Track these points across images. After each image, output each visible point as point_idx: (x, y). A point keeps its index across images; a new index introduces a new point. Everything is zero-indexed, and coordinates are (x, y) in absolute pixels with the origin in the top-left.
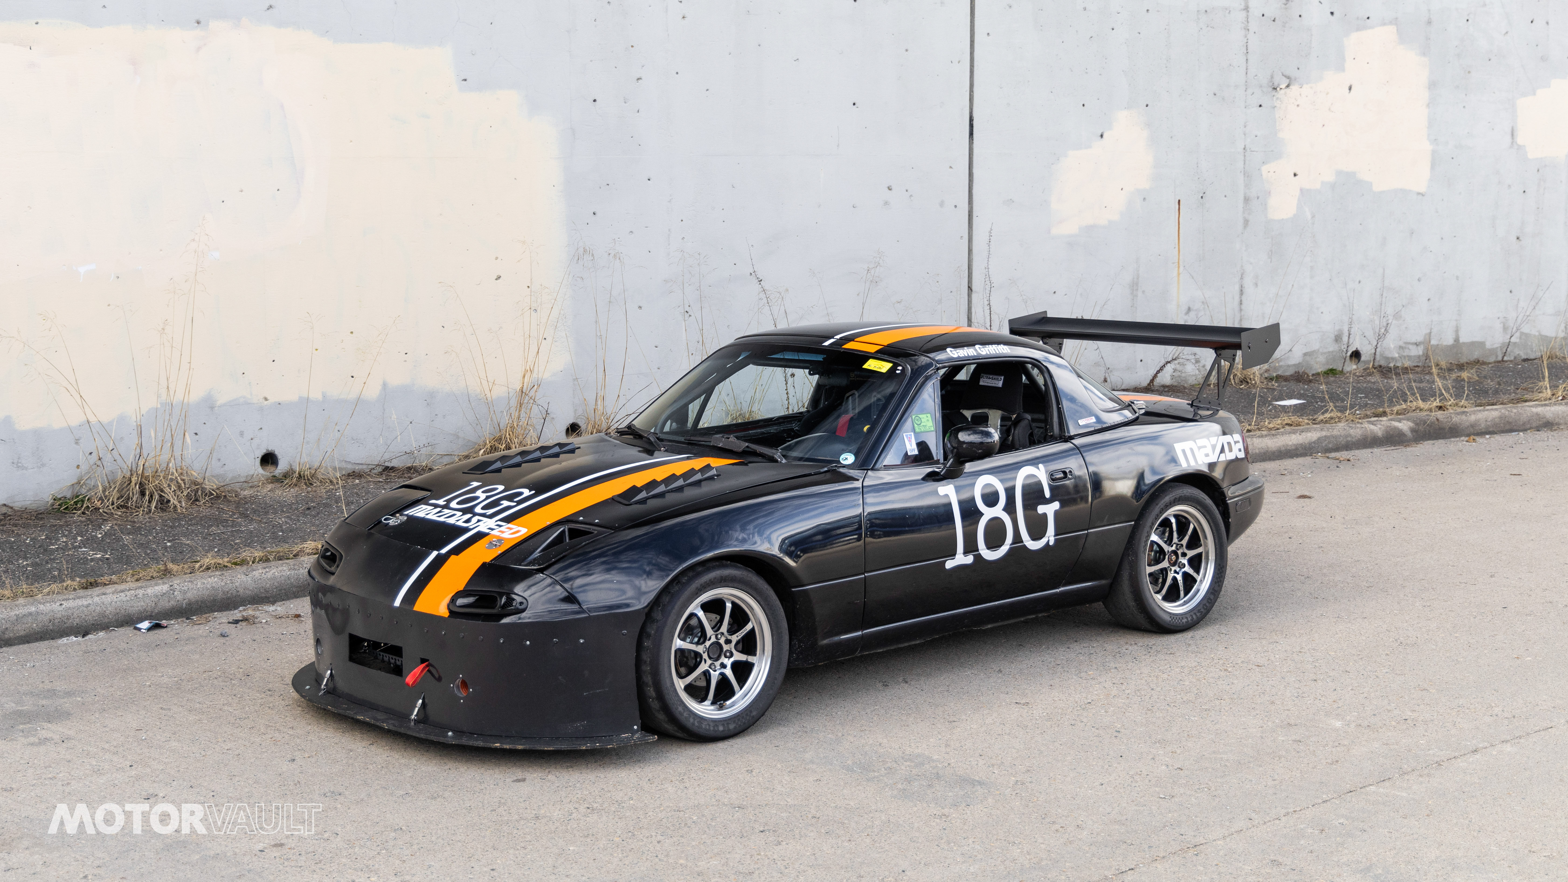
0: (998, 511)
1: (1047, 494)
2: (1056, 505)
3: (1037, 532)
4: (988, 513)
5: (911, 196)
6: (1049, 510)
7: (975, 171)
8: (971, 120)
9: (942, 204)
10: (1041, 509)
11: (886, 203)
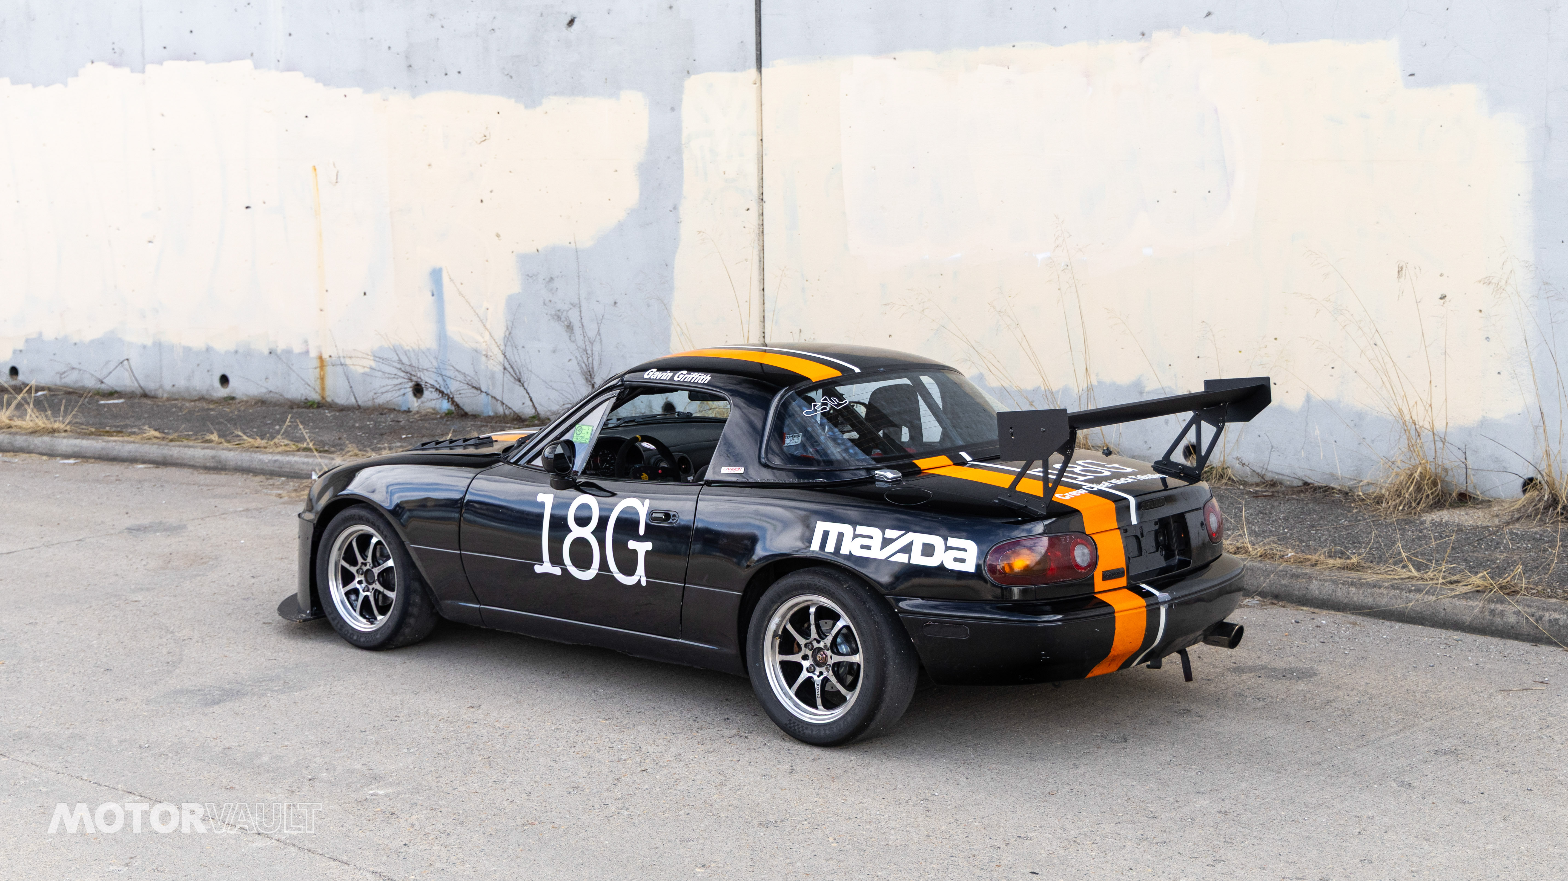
0: (586, 533)
1: (642, 531)
2: (649, 546)
3: (628, 568)
4: (577, 532)
6: (642, 548)
10: (632, 545)
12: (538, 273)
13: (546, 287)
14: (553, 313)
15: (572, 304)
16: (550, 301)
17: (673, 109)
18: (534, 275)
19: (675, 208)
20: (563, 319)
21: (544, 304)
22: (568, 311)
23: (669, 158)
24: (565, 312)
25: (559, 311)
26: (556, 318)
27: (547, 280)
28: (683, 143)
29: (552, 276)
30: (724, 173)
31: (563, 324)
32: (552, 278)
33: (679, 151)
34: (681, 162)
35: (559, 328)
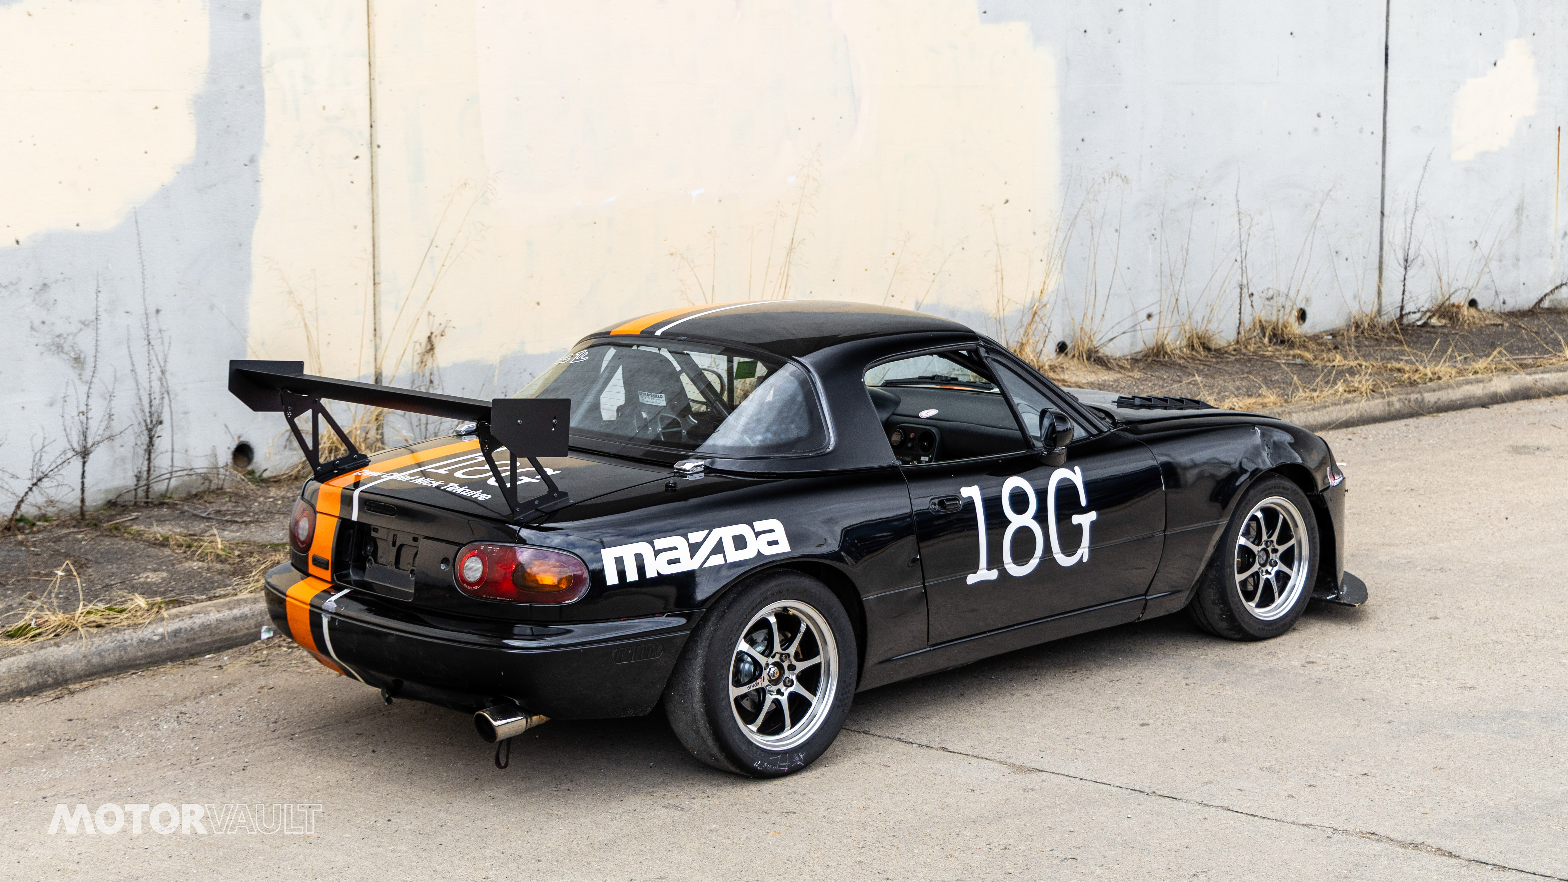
5: (1336, 123)
7: (1389, 98)
8: (1387, 49)
9: (1361, 131)
11: (1316, 130)
12: (20, 279)
13: (34, 300)
14: (49, 341)
15: (83, 323)
16: (43, 323)
17: (247, 16)
18: (11, 283)
19: (252, 160)
20: (67, 348)
21: (32, 328)
22: (75, 335)
23: (242, 87)
24: (71, 337)
25: (59, 336)
26: (53, 348)
27: (38, 288)
28: (263, 65)
29: (46, 281)
30: (324, 108)
31: (66, 357)
32: (45, 285)
33: (257, 77)
34: (262, 92)
35: (61, 366)
